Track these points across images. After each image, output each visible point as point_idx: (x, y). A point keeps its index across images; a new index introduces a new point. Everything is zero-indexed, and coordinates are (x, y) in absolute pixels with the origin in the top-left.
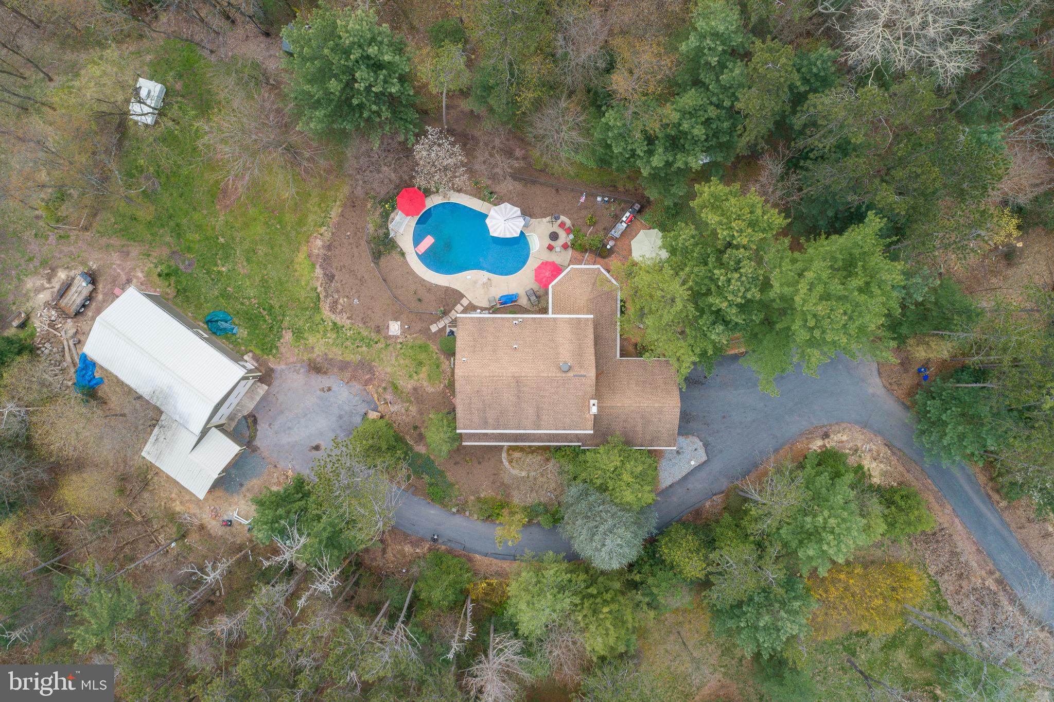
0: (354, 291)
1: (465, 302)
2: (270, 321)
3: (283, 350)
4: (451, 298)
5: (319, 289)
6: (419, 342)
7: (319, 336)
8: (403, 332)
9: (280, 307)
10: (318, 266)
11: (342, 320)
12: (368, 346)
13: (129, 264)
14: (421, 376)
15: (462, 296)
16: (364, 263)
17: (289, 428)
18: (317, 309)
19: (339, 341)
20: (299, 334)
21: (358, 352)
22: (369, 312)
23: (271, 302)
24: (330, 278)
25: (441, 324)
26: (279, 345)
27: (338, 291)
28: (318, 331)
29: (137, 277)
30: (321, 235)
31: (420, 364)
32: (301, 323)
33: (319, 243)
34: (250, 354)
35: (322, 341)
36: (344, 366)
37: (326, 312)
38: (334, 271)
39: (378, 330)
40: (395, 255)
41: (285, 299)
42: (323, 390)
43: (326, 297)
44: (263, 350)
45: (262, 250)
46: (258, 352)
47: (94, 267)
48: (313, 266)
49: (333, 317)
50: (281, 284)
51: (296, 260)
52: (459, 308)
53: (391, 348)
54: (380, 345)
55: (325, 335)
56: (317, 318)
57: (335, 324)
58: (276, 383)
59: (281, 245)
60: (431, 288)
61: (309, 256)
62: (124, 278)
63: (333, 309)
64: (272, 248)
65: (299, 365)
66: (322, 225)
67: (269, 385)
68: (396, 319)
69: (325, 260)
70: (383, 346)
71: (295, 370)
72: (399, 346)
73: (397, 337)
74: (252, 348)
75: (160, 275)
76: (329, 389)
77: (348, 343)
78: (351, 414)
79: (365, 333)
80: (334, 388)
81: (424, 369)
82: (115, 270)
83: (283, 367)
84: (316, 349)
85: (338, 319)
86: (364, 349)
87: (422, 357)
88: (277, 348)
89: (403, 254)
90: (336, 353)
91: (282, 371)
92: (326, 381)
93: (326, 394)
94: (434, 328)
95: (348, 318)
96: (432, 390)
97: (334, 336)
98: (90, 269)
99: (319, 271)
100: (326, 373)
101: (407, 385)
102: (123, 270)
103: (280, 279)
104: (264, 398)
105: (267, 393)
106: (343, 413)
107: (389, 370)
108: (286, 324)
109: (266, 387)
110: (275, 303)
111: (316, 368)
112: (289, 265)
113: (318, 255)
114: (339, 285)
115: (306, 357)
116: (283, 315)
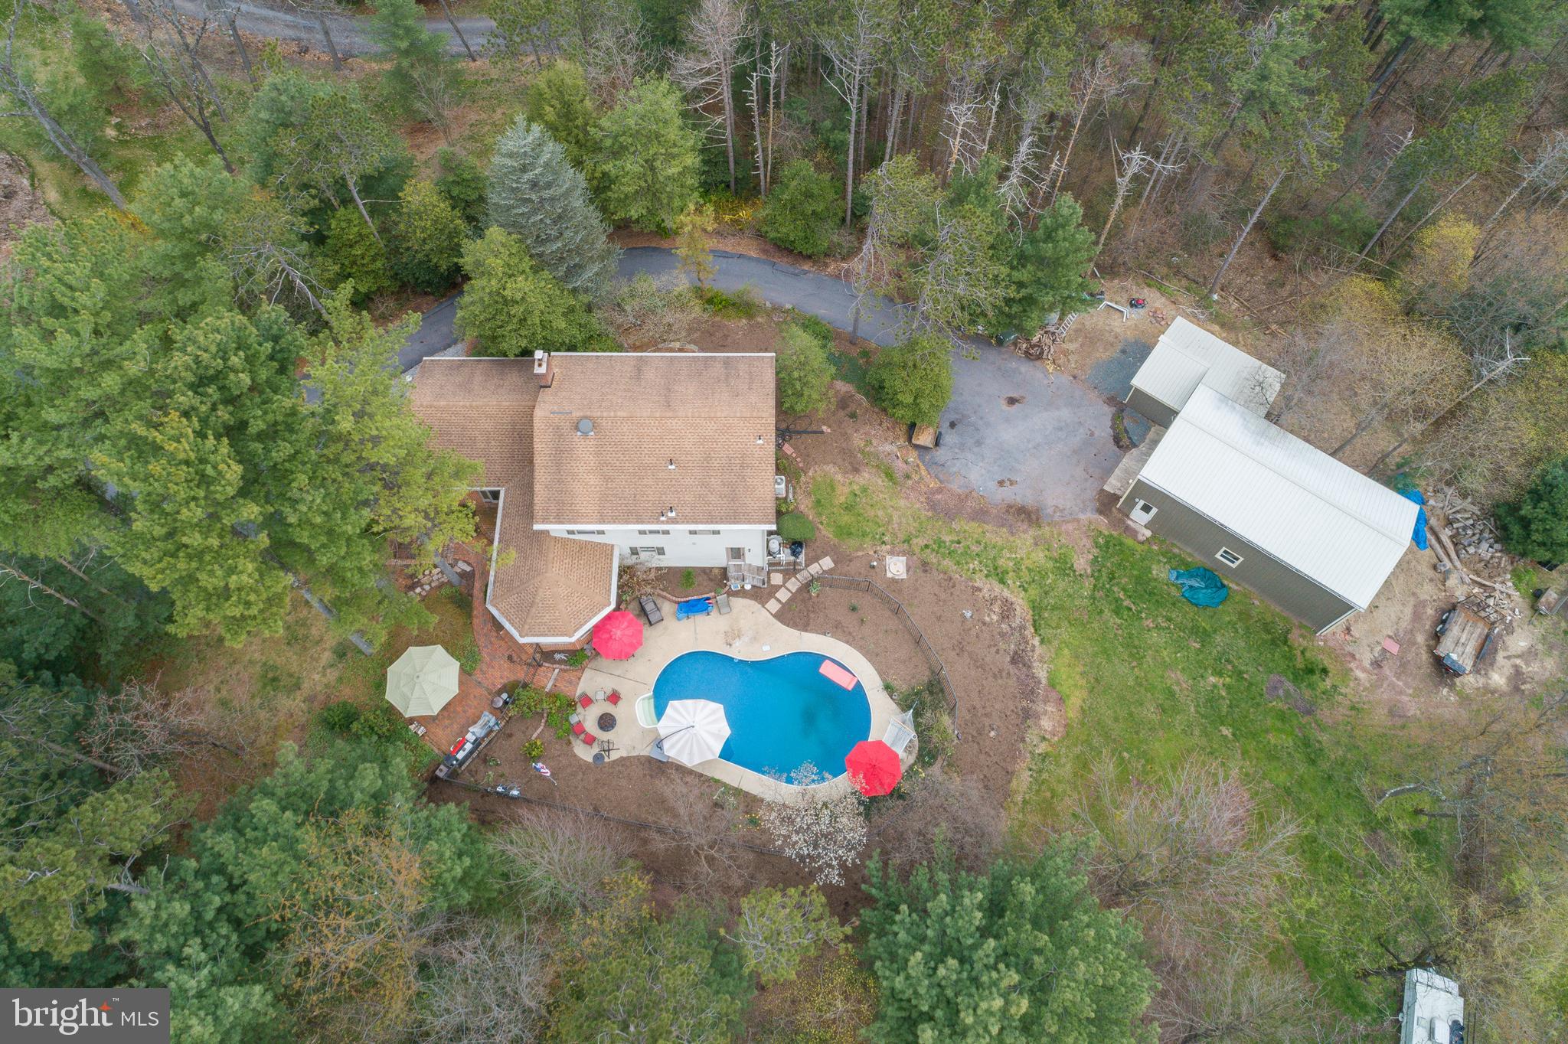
1: (773, 606)
2: (1115, 589)
3: (1087, 543)
4: (795, 615)
5: (1036, 641)
6: (852, 542)
7: (1028, 563)
8: (881, 560)
9: (1101, 612)
10: (1044, 681)
11: (990, 588)
12: (940, 543)
13: (1384, 694)
14: (846, 490)
15: (779, 616)
16: (957, 675)
17: (1060, 429)
18: (1036, 608)
19: (992, 553)
20: (1063, 567)
21: (958, 533)
22: (943, 596)
23: (1119, 621)
24: (1017, 659)
25: (814, 569)
26: (1096, 551)
27: (1002, 635)
28: (1029, 570)
29: (1364, 670)
30: (1044, 738)
31: (848, 508)
32: (1062, 584)
33: (1046, 724)
34: (1141, 538)
35: (1021, 554)
36: (980, 514)
37: (1020, 603)
38: (1013, 670)
39: (925, 566)
40: (902, 686)
41: (1096, 625)
42: (1012, 483)
43: (1022, 628)
44: (1121, 544)
45: (1150, 712)
46: (1129, 542)
47: (1445, 691)
48: (1052, 685)
49: (1006, 593)
50: (1105, 651)
51: (1085, 694)
52: (783, 595)
53: (902, 536)
54: (919, 542)
55: (1018, 564)
56: (1034, 592)
57: (1002, 582)
58: (1091, 493)
59: (1116, 720)
60: (837, 630)
61: (1061, 700)
62: (1387, 671)
63: (1008, 606)
64: (1131, 714)
65: (1056, 518)
66: (1044, 757)
67: (1102, 490)
68: (894, 581)
69: (1032, 692)
70: (914, 541)
71: (1062, 511)
72: (886, 538)
73: (892, 553)
74: (1139, 548)
75: (1325, 671)
76: (1001, 483)
77: (976, 549)
78: (962, 447)
79: (948, 563)
80: (992, 485)
81: (842, 499)
82: (1406, 684)
83: (1082, 516)
84: (1030, 542)
85: (998, 588)
86: (947, 539)
87: (846, 519)
88: (1097, 545)
89: (888, 688)
90: (995, 536)
91: (1083, 510)
92: (1007, 494)
93: (1005, 476)
94: (827, 563)
95: (980, 590)
96: (827, 468)
97: (1001, 562)
98: (1452, 687)
99: (1041, 673)
100: (1010, 507)
101: (866, 477)
102: (1392, 686)
103: (1109, 660)
104: (1109, 472)
105: (1104, 479)
106: (976, 450)
107: (902, 503)
108: (1088, 584)
109: (1106, 488)
110: (1111, 619)
111: (1027, 515)
112: (1096, 685)
113: (1045, 702)
114: (1002, 646)
115: (1046, 530)
116: (1094, 598)
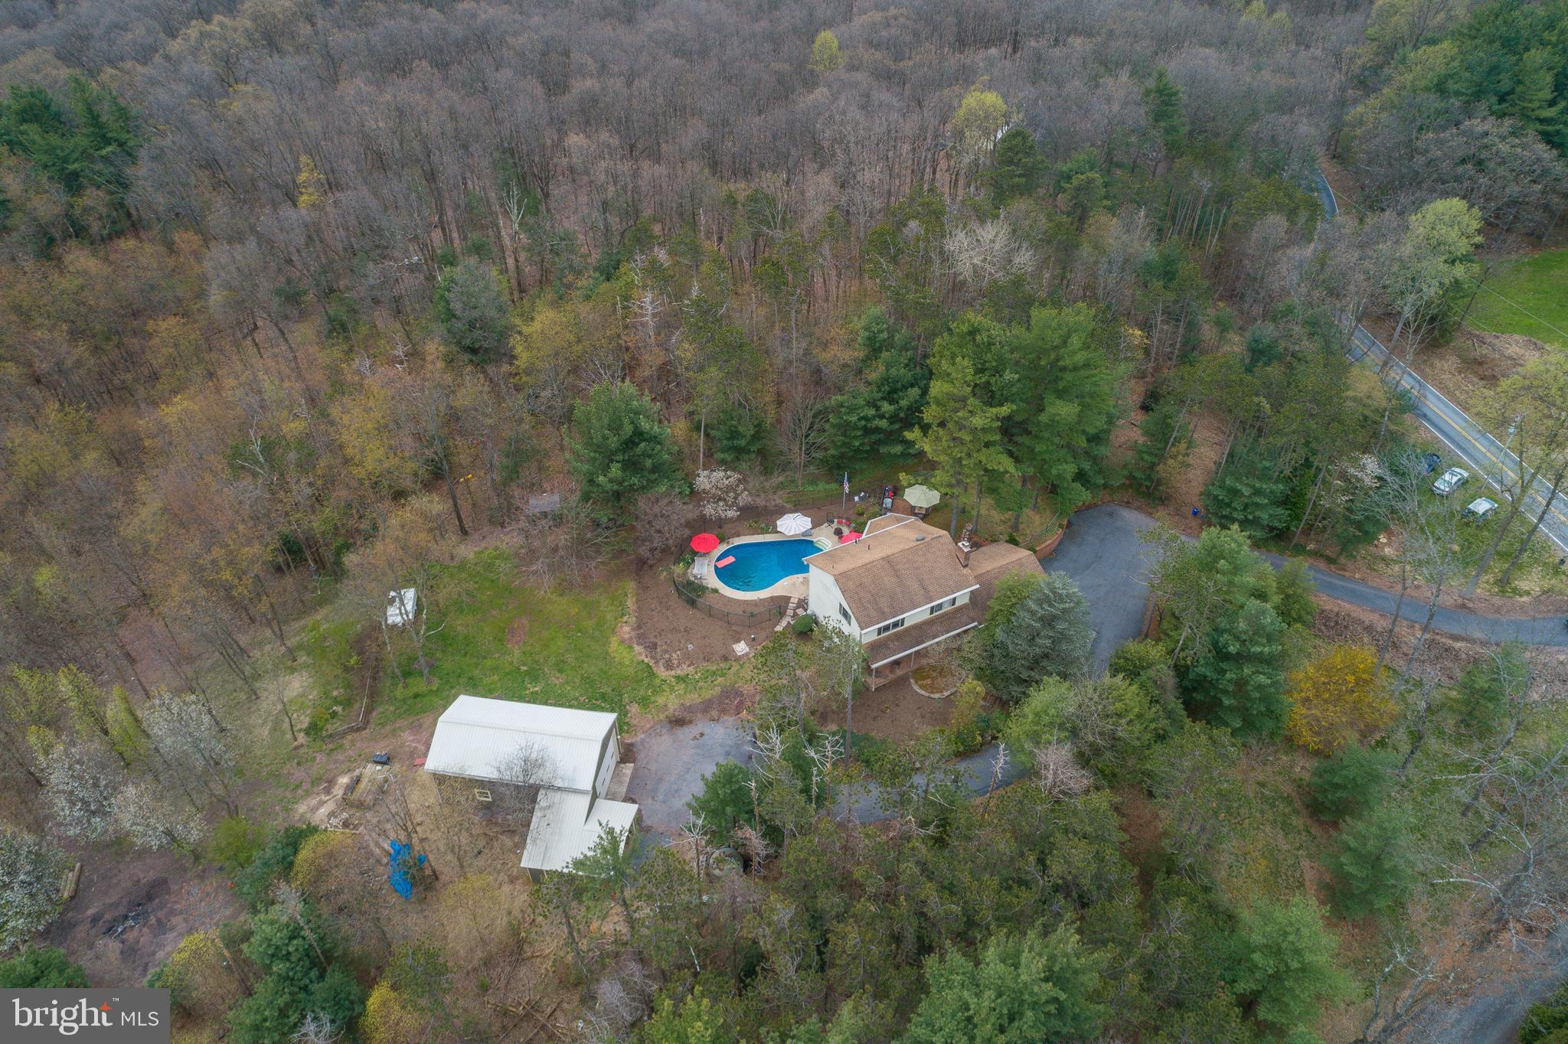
0: (683, 642)
1: (794, 600)
2: (608, 706)
3: (634, 722)
4: (780, 602)
5: (646, 660)
6: (771, 646)
7: (666, 694)
8: (751, 647)
9: (613, 690)
10: (635, 645)
11: (685, 670)
12: (723, 675)
13: (424, 735)
15: (787, 599)
16: (684, 615)
17: (676, 791)
18: (652, 674)
19: (690, 687)
21: (715, 685)
22: (708, 649)
23: (601, 690)
24: (653, 646)
25: (784, 623)
26: (627, 720)
27: (667, 651)
28: (664, 691)
30: (626, 622)
32: (642, 692)
33: (626, 629)
35: (672, 697)
36: (706, 706)
37: (662, 672)
38: (654, 640)
39: (725, 659)
40: (709, 595)
42: (695, 738)
43: (657, 662)
45: (570, 658)
48: (631, 647)
49: (673, 673)
50: (605, 673)
51: (610, 650)
52: (792, 606)
53: (746, 665)
54: (734, 669)
55: (672, 690)
56: (657, 681)
57: (678, 677)
58: (641, 756)
59: (589, 646)
61: (623, 641)
62: (422, 748)
63: (669, 666)
64: (581, 651)
65: (658, 727)
66: (623, 615)
67: (634, 762)
68: (738, 641)
69: (639, 638)
70: (738, 667)
71: (657, 734)
72: (754, 659)
73: (747, 654)
76: (702, 735)
77: (701, 684)
78: (738, 746)
79: (713, 668)
80: (707, 731)
82: (408, 746)
83: (643, 736)
84: (670, 705)
85: (679, 672)
86: (720, 680)
88: (627, 724)
89: (716, 591)
90: (692, 698)
91: (643, 741)
92: (695, 729)
93: (701, 741)
94: (779, 628)
95: (689, 666)
97: (683, 686)
99: (638, 648)
100: (691, 722)
102: (418, 742)
103: (601, 670)
104: (633, 777)
105: (635, 770)
106: (727, 749)
108: (626, 700)
109: (632, 765)
110: (607, 689)
111: (678, 722)
112: (605, 656)
113: (631, 637)
114: (665, 647)
115: (662, 717)
116: (621, 695)
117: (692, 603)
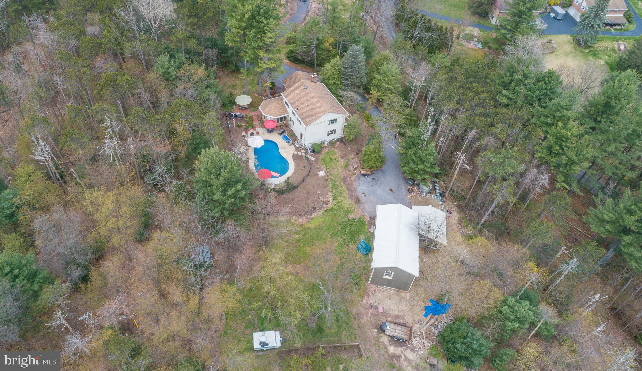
0: (315, 195)
1: (296, 153)
2: (349, 226)
3: (359, 216)
4: (295, 157)
5: (322, 212)
6: (322, 162)
7: (343, 204)
8: (321, 170)
9: (340, 225)
10: (312, 217)
11: (330, 197)
12: (335, 182)
13: (363, 311)
14: (335, 157)
15: (294, 154)
16: (300, 193)
18: (331, 209)
19: (340, 195)
20: (347, 212)
21: (340, 185)
22: (320, 186)
23: (340, 229)
24: (314, 209)
25: (310, 157)
26: (357, 219)
27: (318, 203)
28: (341, 205)
29: (367, 302)
30: (296, 220)
31: (331, 159)
32: (342, 213)
33: (300, 220)
34: (370, 230)
35: (345, 201)
36: (350, 190)
37: (330, 205)
38: (310, 208)
39: (326, 180)
40: (290, 181)
41: (335, 224)
42: (365, 196)
43: (324, 208)
44: (364, 225)
46: (366, 227)
47: (376, 331)
48: (312, 219)
49: (331, 201)
50: (329, 228)
51: (314, 227)
52: (299, 153)
53: (331, 173)
54: (332, 177)
55: (341, 201)
56: (335, 207)
57: (334, 199)
59: (311, 236)
60: (297, 166)
61: (309, 222)
62: (372, 310)
63: (327, 202)
64: (314, 239)
65: (361, 207)
68: (317, 174)
69: (307, 215)
70: (332, 176)
71: (364, 208)
72: (328, 170)
73: (325, 172)
74: (366, 230)
75: (359, 289)
76: (363, 193)
77: (339, 191)
78: (368, 182)
79: (330, 185)
80: (361, 191)
81: (332, 157)
82: (370, 317)
83: (366, 213)
84: (350, 203)
85: (331, 199)
86: (337, 183)
87: (327, 159)
88: (359, 219)
89: (288, 178)
90: (346, 194)
91: (368, 213)
92: (361, 197)
93: (366, 194)
94: (313, 159)
95: (328, 195)
96: (338, 152)
97: (339, 198)
98: (378, 333)
99: (314, 215)
100: (357, 196)
101: (342, 162)
102: (367, 313)
103: (327, 230)
106: (370, 185)
107: (340, 170)
108: (346, 219)
110: (339, 227)
111: (357, 201)
112: (318, 229)
113: (306, 218)
114: (315, 204)
115: (356, 206)
116: (343, 222)
117: (294, 188)
